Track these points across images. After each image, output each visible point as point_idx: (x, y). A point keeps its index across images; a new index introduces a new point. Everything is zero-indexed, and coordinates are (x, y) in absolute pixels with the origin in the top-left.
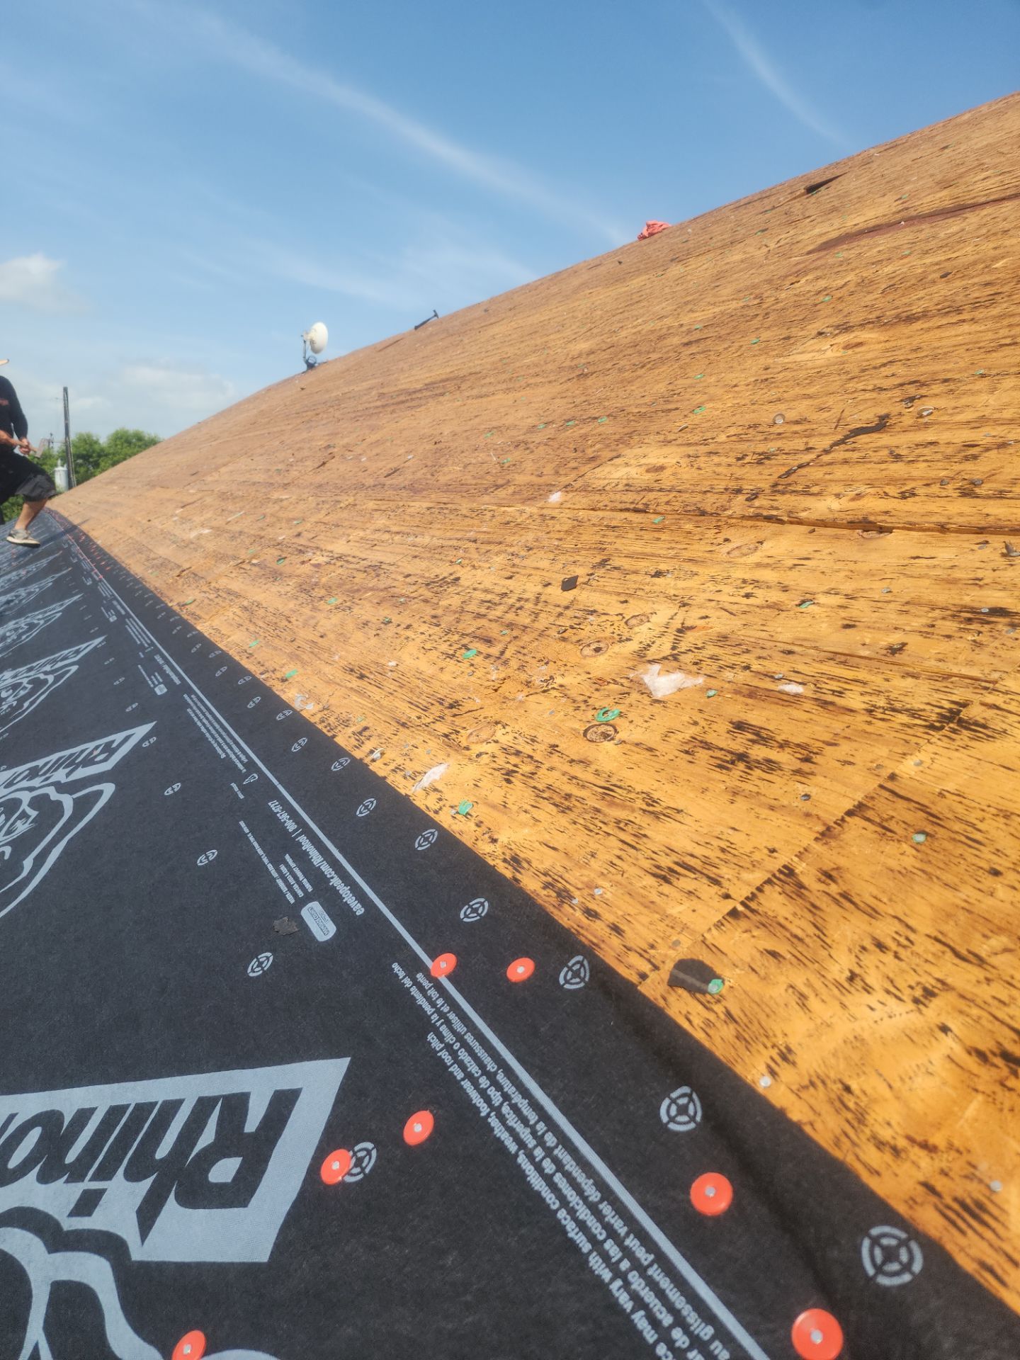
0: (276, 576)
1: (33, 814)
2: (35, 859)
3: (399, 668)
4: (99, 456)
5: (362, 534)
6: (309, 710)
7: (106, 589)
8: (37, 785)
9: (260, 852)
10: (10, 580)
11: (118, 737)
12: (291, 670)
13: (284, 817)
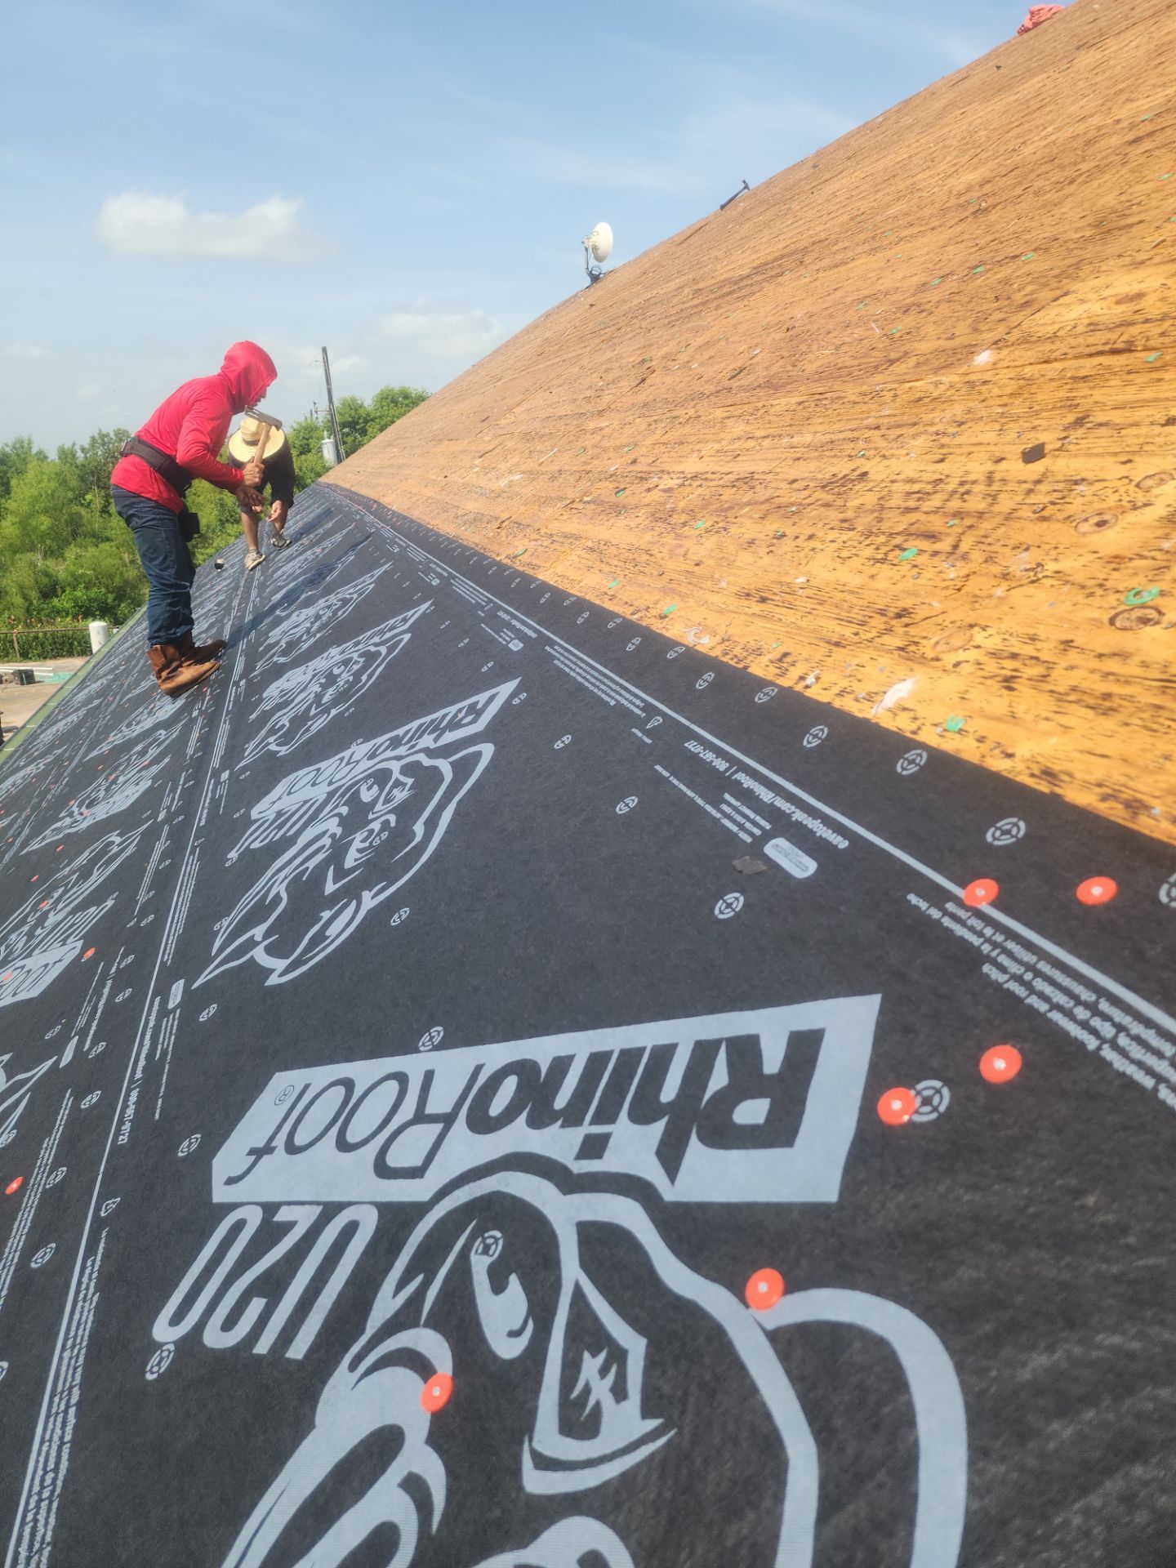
0: (618, 510)
1: (410, 781)
2: (426, 823)
3: (811, 583)
4: (366, 422)
5: (717, 446)
6: (706, 644)
7: (418, 554)
8: (404, 754)
9: (690, 793)
10: (306, 559)
11: (482, 698)
12: (668, 605)
13: (709, 756)
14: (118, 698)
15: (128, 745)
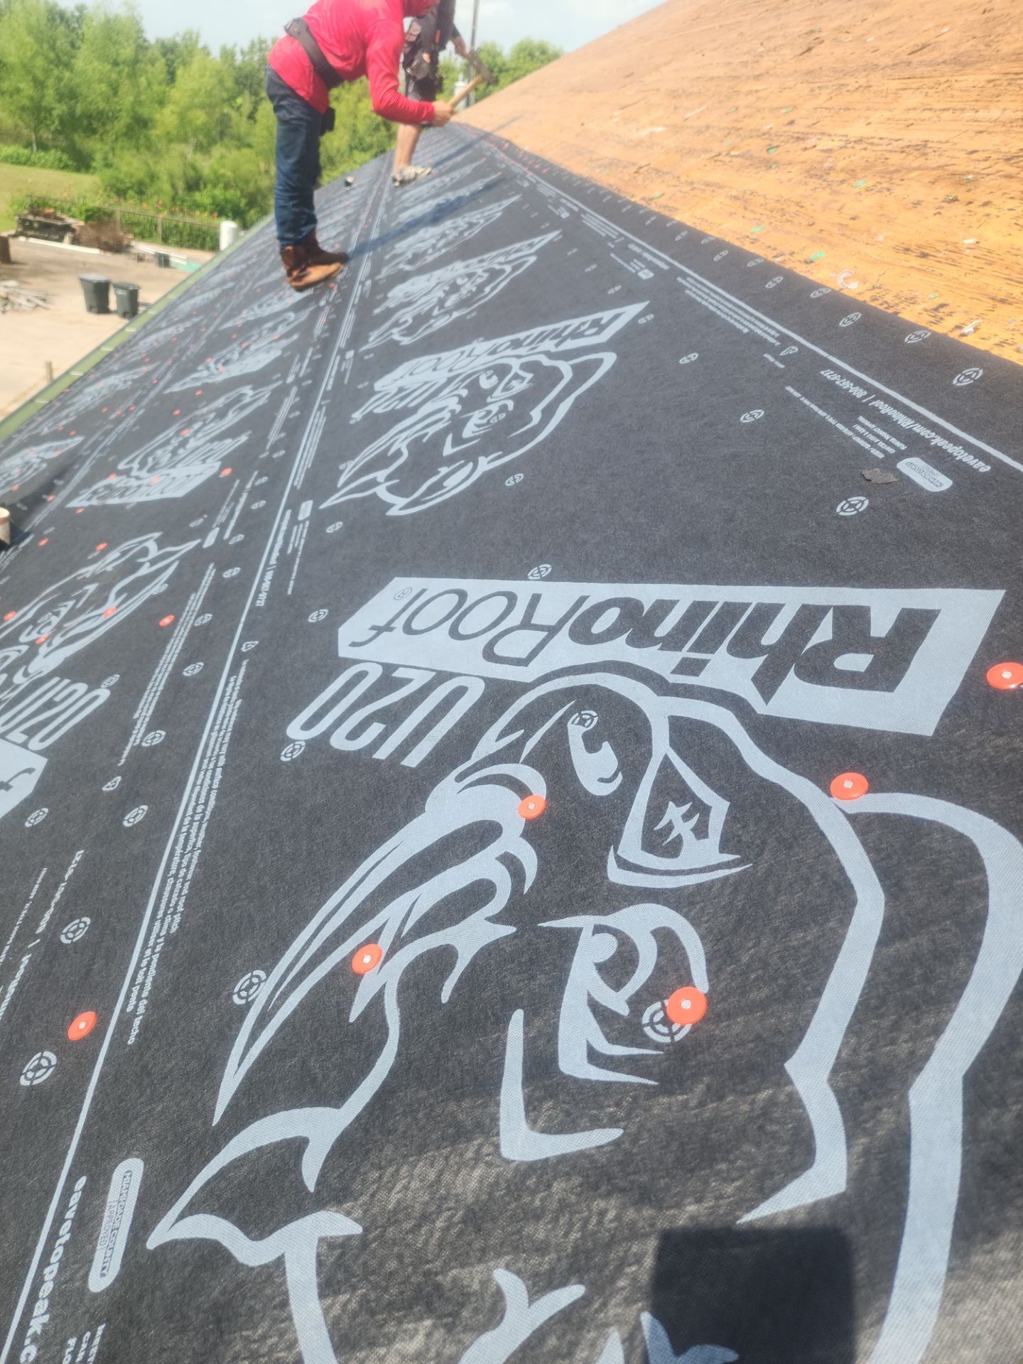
0: (768, 164)
1: (529, 376)
2: (543, 411)
3: (981, 245)
4: (501, 71)
5: (887, 115)
6: (853, 289)
7: (548, 190)
8: (524, 354)
9: (821, 413)
10: (434, 186)
11: (606, 316)
12: (817, 253)
13: (846, 384)
14: (250, 284)
15: (259, 322)
